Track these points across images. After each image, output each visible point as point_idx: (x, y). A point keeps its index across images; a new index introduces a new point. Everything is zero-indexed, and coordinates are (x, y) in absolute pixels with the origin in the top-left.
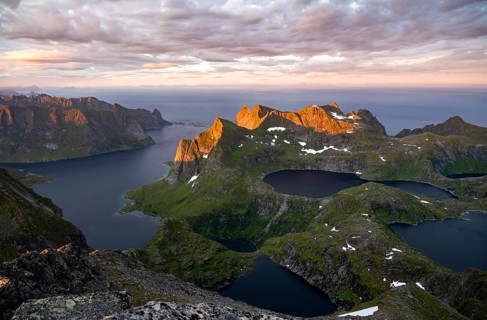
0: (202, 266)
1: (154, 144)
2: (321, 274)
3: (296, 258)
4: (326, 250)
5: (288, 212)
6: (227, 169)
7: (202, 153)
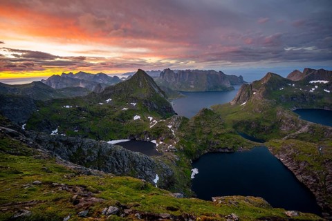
0: (215, 136)
6: (266, 100)
7: (253, 92)
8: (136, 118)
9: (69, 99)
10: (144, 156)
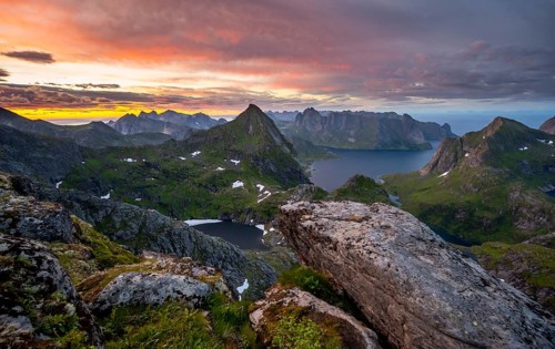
6: (489, 168)
7: (465, 152)
8: (237, 184)
9: (133, 149)
10: (225, 244)
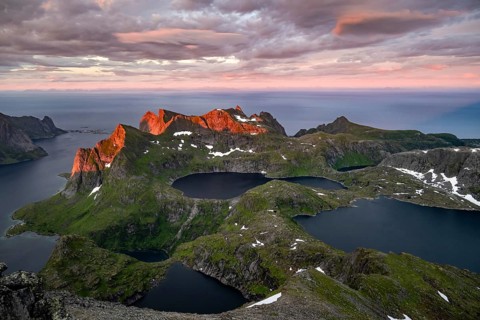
1: (46, 155)
2: (234, 273)
3: (209, 262)
4: (237, 248)
5: (199, 216)
6: (134, 177)
7: (104, 163)
